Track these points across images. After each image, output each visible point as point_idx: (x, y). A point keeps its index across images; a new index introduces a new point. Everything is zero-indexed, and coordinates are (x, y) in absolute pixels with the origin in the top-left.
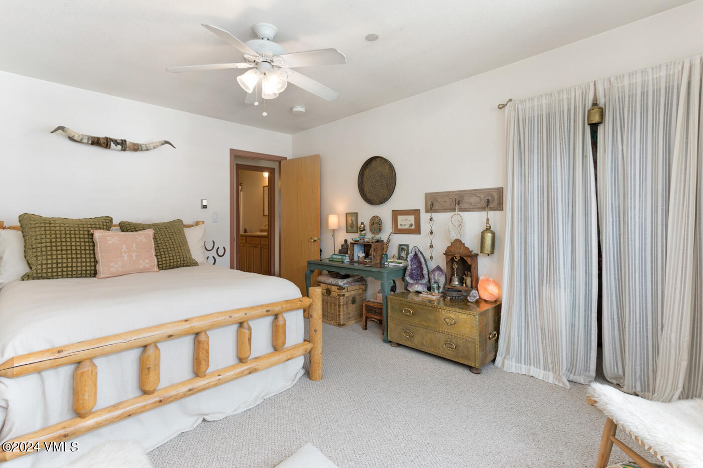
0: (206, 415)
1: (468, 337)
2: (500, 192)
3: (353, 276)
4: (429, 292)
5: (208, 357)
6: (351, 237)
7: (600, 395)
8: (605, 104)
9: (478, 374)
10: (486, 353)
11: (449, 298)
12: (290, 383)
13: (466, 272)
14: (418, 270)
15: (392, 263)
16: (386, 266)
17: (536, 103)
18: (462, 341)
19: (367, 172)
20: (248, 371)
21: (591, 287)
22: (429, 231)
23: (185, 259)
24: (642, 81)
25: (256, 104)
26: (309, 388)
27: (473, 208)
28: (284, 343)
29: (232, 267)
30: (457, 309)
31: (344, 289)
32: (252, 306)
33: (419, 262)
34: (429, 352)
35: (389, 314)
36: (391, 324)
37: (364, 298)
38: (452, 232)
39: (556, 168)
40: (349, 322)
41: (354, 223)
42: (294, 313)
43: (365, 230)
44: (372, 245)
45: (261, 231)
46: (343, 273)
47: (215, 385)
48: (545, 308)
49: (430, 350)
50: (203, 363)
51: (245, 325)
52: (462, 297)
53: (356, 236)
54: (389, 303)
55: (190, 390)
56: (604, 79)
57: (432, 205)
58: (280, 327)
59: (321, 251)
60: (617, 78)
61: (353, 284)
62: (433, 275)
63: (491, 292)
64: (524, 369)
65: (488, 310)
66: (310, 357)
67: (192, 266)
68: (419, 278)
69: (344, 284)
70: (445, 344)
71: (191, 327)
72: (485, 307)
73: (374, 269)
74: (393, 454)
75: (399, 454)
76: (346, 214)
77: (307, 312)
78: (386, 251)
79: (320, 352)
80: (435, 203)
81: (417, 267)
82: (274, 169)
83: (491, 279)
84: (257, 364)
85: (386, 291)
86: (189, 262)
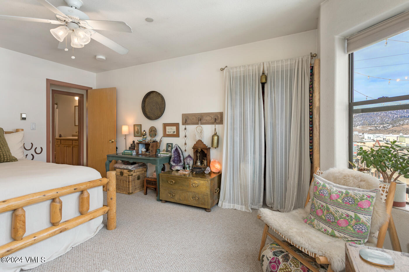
0: (23, 266)
1: (205, 193)
2: (221, 114)
3: (138, 163)
4: (184, 170)
5: (24, 225)
6: (137, 140)
7: (262, 213)
8: (267, 74)
9: (209, 212)
10: (213, 200)
11: (195, 172)
12: (92, 234)
13: (204, 158)
14: (178, 158)
15: (163, 154)
16: (159, 156)
17: (238, 70)
18: (201, 195)
19: (147, 100)
20: (60, 231)
21: (262, 162)
22: (184, 135)
23: (5, 157)
24: (281, 65)
25: (66, 50)
26: (107, 236)
27: (208, 123)
28: (88, 209)
29: (48, 161)
30: (199, 178)
31: (132, 171)
32: (62, 187)
33: (179, 153)
34: (183, 203)
35: (160, 184)
36: (162, 190)
37: (145, 176)
38: (197, 136)
39: (247, 103)
40: (136, 191)
41: (139, 131)
42: (96, 189)
43: (146, 135)
44: (151, 144)
45: (73, 136)
46: (131, 161)
47: (31, 244)
48: (242, 174)
49: (184, 202)
50: (20, 231)
51: (57, 200)
52: (202, 172)
53: (140, 139)
54: (160, 178)
55: (8, 251)
56: (267, 62)
57: (186, 120)
58: (85, 198)
59: (117, 148)
60: (272, 62)
61: (138, 168)
62: (186, 160)
63: (216, 168)
64: (232, 206)
65: (215, 177)
66: (107, 216)
67: (12, 161)
68: (178, 162)
69: (132, 168)
70: (192, 198)
71: (8, 206)
72: (213, 176)
73: (151, 158)
74: (160, 265)
75: (163, 264)
76: (134, 125)
77: (105, 188)
78: (159, 147)
79: (115, 211)
80: (187, 119)
81: (177, 156)
82: (83, 95)
83: (217, 161)
84: (67, 225)
85: (159, 171)
86: (9, 158)
